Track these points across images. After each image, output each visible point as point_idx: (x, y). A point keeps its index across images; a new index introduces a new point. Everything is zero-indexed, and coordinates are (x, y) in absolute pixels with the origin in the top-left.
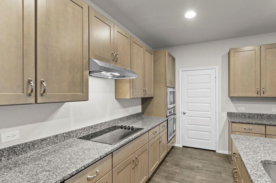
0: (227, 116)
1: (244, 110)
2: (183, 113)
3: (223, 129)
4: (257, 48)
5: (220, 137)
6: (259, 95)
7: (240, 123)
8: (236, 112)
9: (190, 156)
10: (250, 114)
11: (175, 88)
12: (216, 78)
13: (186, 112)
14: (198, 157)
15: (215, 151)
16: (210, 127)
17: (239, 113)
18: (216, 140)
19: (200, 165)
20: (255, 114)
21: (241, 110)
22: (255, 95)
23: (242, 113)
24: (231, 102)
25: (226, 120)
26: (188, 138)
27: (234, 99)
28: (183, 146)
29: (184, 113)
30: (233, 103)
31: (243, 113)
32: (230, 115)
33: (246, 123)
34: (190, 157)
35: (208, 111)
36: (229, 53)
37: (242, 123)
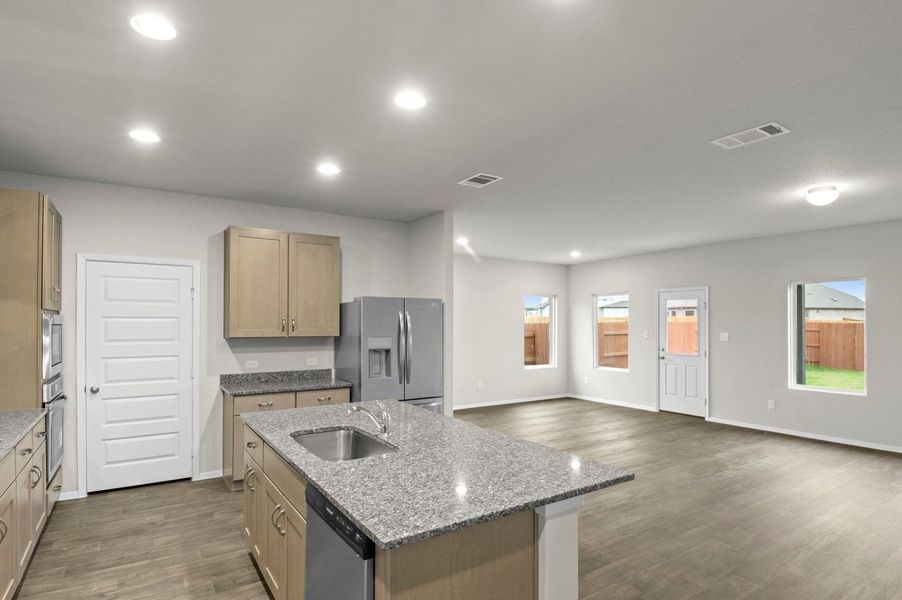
0: (221, 383)
1: (257, 366)
2: (88, 390)
3: (210, 417)
4: (283, 238)
5: (203, 440)
6: (284, 334)
7: (250, 395)
8: (240, 373)
9: (121, 508)
10: (268, 374)
11: (58, 313)
12: (192, 289)
13: (102, 386)
14: (145, 503)
15: (190, 479)
16: (176, 419)
17: (248, 375)
18: (192, 449)
19: (157, 518)
20: (277, 373)
21: (253, 366)
22: (278, 333)
23: (253, 374)
24: (229, 350)
25: (217, 395)
26: (109, 463)
27: (236, 343)
28: (89, 494)
29: (94, 392)
30: (234, 352)
31: (256, 374)
32: (227, 380)
33: (263, 394)
34: (124, 512)
35: (172, 378)
36: (227, 234)
37: (256, 394)
